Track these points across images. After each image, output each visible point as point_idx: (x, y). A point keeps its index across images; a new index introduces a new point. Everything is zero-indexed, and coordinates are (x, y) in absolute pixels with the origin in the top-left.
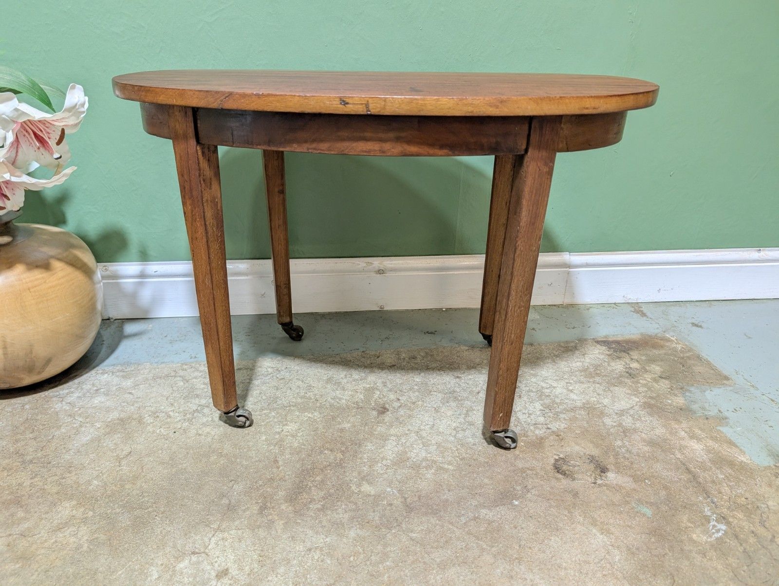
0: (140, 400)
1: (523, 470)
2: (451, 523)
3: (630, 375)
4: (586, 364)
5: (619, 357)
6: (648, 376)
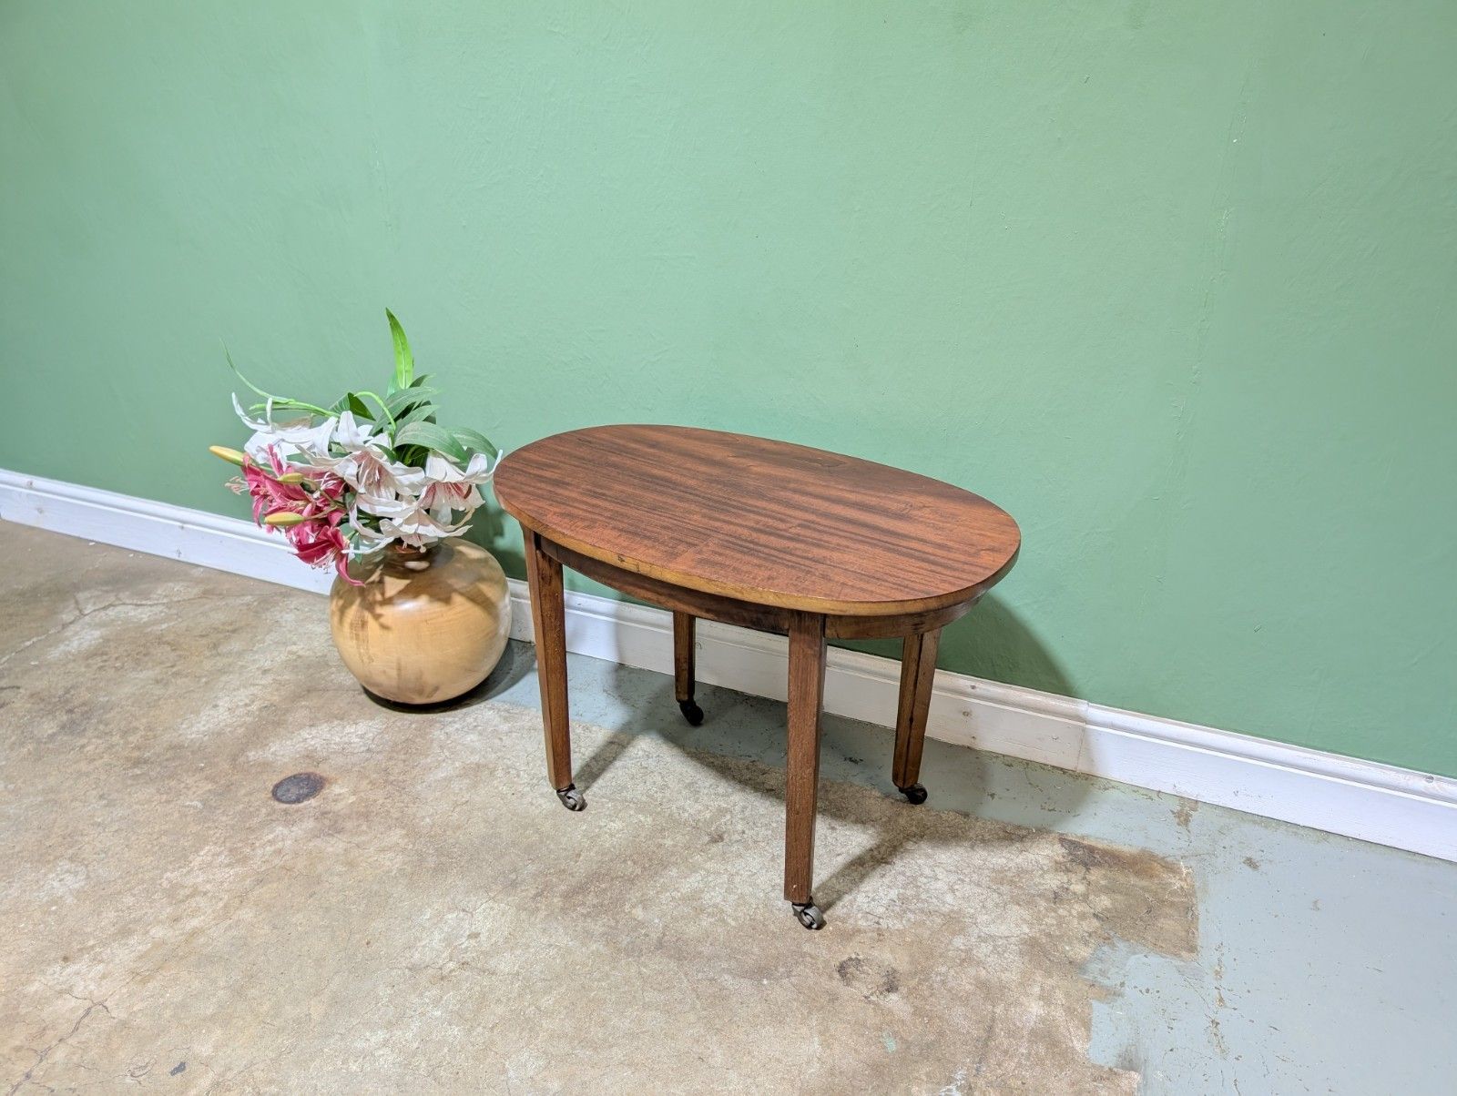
0: (504, 749)
1: (803, 955)
2: (686, 974)
3: (1055, 898)
4: (1011, 864)
5: (1068, 871)
6: (1078, 908)
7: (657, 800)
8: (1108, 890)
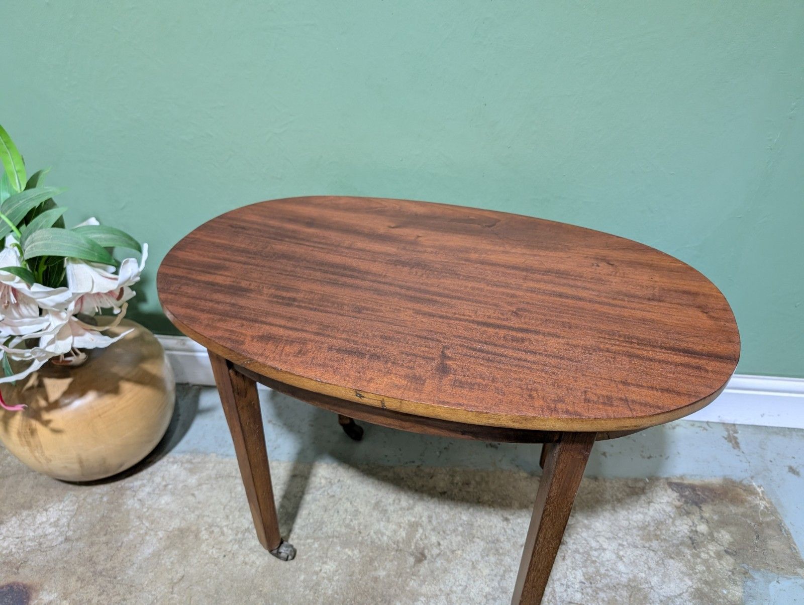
3: (693, 544)
4: (648, 519)
5: (688, 513)
6: (712, 548)
7: (354, 529)
8: (724, 523)
